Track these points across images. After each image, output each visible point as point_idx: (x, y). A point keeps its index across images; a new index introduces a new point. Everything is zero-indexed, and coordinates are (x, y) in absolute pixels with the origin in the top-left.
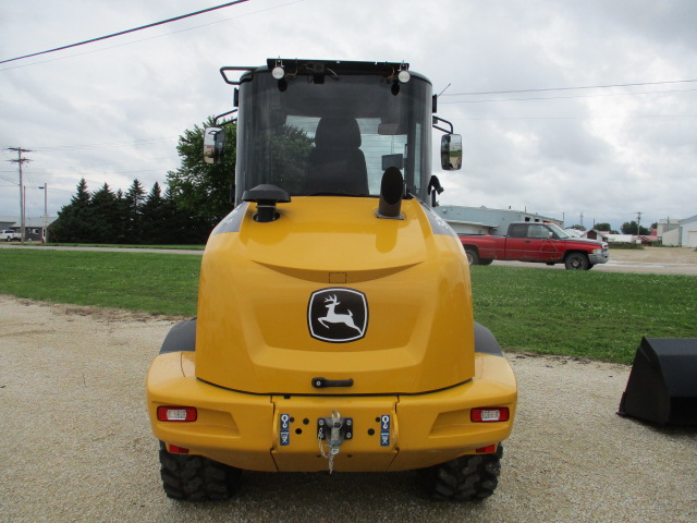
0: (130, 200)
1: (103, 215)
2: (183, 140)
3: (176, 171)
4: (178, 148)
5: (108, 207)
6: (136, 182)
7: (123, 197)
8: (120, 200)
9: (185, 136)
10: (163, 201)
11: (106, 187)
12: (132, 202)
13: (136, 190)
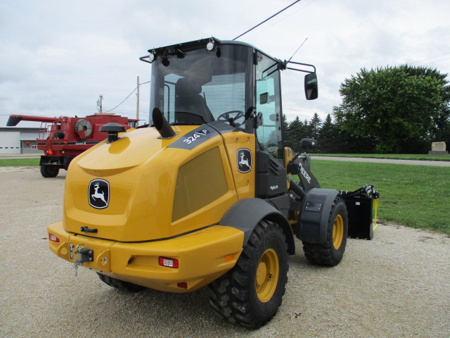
0: (312, 126)
1: (295, 136)
2: (343, 85)
3: (339, 106)
4: (340, 91)
5: (298, 130)
6: (316, 115)
7: (308, 124)
8: (306, 126)
9: (344, 83)
10: (333, 125)
11: (297, 118)
12: (313, 127)
13: (316, 120)
